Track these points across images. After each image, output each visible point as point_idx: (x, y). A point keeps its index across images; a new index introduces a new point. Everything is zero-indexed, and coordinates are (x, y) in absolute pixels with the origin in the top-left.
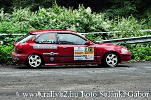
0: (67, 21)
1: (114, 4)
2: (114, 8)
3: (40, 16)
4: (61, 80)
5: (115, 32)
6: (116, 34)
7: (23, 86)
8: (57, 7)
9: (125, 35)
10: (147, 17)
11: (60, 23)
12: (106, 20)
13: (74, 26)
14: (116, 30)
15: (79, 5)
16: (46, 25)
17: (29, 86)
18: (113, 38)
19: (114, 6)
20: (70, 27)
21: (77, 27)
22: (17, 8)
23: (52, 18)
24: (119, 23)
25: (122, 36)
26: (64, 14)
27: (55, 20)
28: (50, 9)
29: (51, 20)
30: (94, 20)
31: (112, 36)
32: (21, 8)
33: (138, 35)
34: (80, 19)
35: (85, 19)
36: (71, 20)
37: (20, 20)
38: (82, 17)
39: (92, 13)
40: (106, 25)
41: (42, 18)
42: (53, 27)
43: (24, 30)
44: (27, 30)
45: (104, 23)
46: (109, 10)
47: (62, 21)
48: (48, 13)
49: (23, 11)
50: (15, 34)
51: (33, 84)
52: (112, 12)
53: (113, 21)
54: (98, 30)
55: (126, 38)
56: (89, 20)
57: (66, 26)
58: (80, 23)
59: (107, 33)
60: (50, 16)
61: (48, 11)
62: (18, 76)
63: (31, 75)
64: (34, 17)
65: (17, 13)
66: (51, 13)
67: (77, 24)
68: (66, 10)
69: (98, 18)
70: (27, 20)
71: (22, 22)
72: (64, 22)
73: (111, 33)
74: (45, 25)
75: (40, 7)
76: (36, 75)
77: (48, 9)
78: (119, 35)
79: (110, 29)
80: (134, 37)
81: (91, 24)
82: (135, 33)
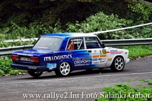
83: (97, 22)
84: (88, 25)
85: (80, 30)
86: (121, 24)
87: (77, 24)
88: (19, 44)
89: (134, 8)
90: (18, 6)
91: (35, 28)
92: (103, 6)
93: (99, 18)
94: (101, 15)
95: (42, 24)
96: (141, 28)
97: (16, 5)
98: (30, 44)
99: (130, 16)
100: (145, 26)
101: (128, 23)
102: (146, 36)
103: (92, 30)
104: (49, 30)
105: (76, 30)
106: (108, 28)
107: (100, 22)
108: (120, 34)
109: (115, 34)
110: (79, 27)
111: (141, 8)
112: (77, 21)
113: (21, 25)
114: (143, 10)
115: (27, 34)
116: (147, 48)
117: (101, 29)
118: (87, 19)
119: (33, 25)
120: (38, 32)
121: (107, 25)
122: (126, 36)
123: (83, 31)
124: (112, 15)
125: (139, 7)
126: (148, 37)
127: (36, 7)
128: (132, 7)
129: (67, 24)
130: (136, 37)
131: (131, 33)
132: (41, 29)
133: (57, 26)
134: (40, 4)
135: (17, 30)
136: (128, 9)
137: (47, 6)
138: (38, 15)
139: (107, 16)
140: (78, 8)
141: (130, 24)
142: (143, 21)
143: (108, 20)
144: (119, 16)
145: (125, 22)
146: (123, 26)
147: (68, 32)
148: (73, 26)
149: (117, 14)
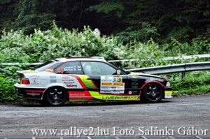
0: (70, 47)
1: (130, 25)
2: (130, 31)
3: (36, 40)
4: (62, 121)
5: (131, 60)
6: (132, 63)
7: (14, 130)
8: (57, 29)
9: (144, 64)
10: (170, 41)
11: (62, 49)
12: (119, 45)
13: (79, 53)
14: (132, 58)
15: (85, 27)
16: (44, 53)
17: (22, 129)
18: (128, 67)
19: (129, 28)
20: (74, 54)
21: (83, 54)
22: (8, 30)
23: (52, 43)
24: (136, 49)
25: (139, 66)
26: (66, 39)
27: (54, 46)
28: (48, 31)
29: (50, 45)
30: (104, 45)
31: (127, 65)
32: (12, 30)
33: (160, 64)
34: (87, 45)
35: (93, 45)
36: (74, 46)
37: (12, 46)
38: (89, 41)
39: (101, 36)
40: (120, 51)
41: (38, 43)
42: (53, 54)
43: (16, 58)
44: (20, 59)
45: (117, 49)
46: (123, 33)
47: (64, 47)
48: (46, 37)
49: (15, 34)
50: (5, 64)
51: (26, 127)
52: (127, 35)
53: (129, 47)
54: (110, 58)
55: (144, 68)
56: (98, 46)
57: (69, 53)
58: (87, 49)
59: (121, 62)
60: (49, 40)
61: (46, 34)
62: (7, 117)
63: (23, 116)
64: (28, 42)
65: (7, 37)
66: (49, 36)
67: (83, 50)
68: (69, 33)
69: (109, 42)
70: (20, 46)
71: (14, 49)
72: (67, 48)
73: (126, 62)
74: (42, 52)
75: (35, 30)
76: (30, 116)
77: (46, 32)
78: (136, 64)
79: (125, 56)
80: (154, 67)
81: (101, 51)
82: (156, 61)
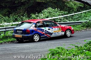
83: (48, 13)
84: (42, 15)
85: (38, 18)
86: (61, 14)
87: (36, 14)
88: (3, 26)
89: (68, 5)
90: (3, 5)
91: (13, 17)
92: (51, 4)
93: (49, 10)
94: (50, 9)
95: (17, 15)
96: (73, 16)
97: (2, 4)
98: (10, 26)
99: (66, 9)
100: (75, 15)
101: (65, 13)
102: (75, 20)
103: (45, 17)
104: (21, 18)
105: (36, 17)
106: (54, 16)
107: (49, 13)
108: (61, 20)
109: (58, 19)
110: (38, 16)
111: (72, 5)
112: (36, 13)
113: (5, 15)
114: (73, 6)
115: (8, 20)
116: (76, 27)
117: (50, 17)
118: (42, 11)
119: (12, 15)
120: (14, 20)
121: (53, 14)
122: (64, 20)
123: (40, 18)
124: (56, 9)
125: (71, 4)
126: (76, 21)
127: (14, 5)
128: (67, 4)
129: (31, 15)
130: (70, 21)
131: (67, 19)
132: (16, 17)
133: (25, 16)
134: (16, 4)
135: (2, 19)
136: (65, 5)
137: (19, 5)
138: (15, 10)
139: (53, 10)
140: (37, 5)
141: (66, 14)
142: (73, 12)
143: (54, 12)
144: (60, 9)
145: (64, 13)
146: (62, 15)
147: (31, 18)
148: (34, 16)
149: (59, 8)
